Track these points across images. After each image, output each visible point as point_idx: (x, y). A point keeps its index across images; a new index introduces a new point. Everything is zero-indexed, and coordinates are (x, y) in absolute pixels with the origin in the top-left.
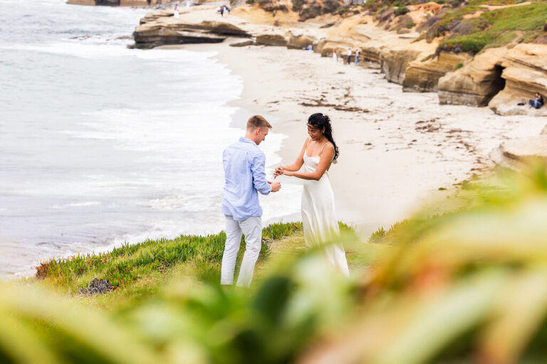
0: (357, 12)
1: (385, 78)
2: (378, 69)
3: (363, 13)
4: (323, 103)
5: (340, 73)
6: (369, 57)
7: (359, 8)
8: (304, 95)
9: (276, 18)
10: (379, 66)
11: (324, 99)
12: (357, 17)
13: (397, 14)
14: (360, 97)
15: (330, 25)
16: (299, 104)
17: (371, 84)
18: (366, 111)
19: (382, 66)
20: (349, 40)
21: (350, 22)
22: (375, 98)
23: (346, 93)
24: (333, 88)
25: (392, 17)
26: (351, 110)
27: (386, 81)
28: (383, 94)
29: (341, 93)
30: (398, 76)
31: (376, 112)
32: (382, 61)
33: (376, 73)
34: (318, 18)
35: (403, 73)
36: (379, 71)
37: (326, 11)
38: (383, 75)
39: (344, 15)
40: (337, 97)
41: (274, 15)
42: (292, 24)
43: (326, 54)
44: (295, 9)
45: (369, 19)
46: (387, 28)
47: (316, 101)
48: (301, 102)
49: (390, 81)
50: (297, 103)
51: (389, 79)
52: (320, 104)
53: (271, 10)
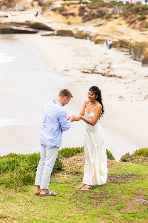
0: (116, 18)
1: (132, 57)
2: (128, 52)
3: (120, 19)
4: (95, 71)
5: (105, 54)
6: (122, 45)
7: (118, 16)
8: (84, 66)
9: (69, 20)
10: (128, 50)
11: (96, 69)
12: (116, 21)
13: (140, 19)
14: (116, 69)
15: (100, 25)
16: (81, 72)
17: (123, 61)
18: (120, 77)
19: (130, 50)
20: (111, 34)
21: (112, 24)
22: (126, 69)
23: (109, 66)
24: (101, 63)
25: (137, 21)
26: (111, 76)
27: (132, 59)
28: (130, 67)
29: (106, 66)
30: (140, 57)
31: (126, 78)
32: (130, 48)
33: (127, 54)
34: (93, 20)
35: (143, 54)
36: (128, 53)
37: (98, 17)
38: (131, 56)
39: (108, 19)
40: (103, 68)
41: (67, 18)
42: (78, 24)
43: (97, 42)
44: (80, 15)
45: (123, 22)
46: (134, 28)
47: (91, 70)
48: (82, 70)
49: (135, 60)
50: (80, 71)
51: (134, 58)
52: (93, 72)
53: (65, 15)
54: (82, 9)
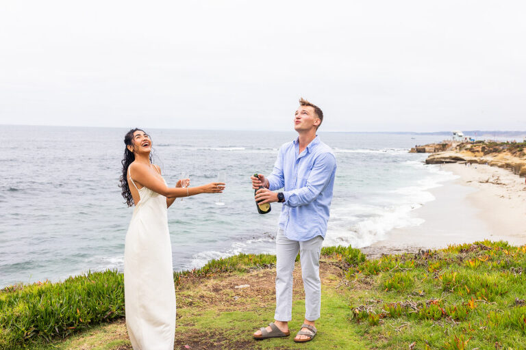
0: (504, 152)
3: (507, 152)
5: (496, 171)
6: (507, 166)
7: (506, 150)
8: (481, 179)
9: (475, 154)
10: (511, 169)
11: (489, 180)
13: (519, 151)
14: (502, 180)
15: (494, 156)
17: (508, 175)
18: (504, 185)
20: (501, 161)
21: (502, 155)
22: (508, 180)
23: (497, 178)
24: (492, 177)
25: (517, 152)
27: (513, 174)
28: (512, 179)
29: (495, 178)
31: (508, 185)
32: (512, 167)
34: (490, 154)
35: (520, 171)
36: (511, 171)
37: (493, 152)
39: (500, 153)
40: (494, 180)
42: (481, 156)
43: (492, 165)
44: (482, 151)
45: (509, 153)
46: (515, 156)
51: (515, 173)
52: (487, 182)
53: (473, 152)
54: (483, 148)
